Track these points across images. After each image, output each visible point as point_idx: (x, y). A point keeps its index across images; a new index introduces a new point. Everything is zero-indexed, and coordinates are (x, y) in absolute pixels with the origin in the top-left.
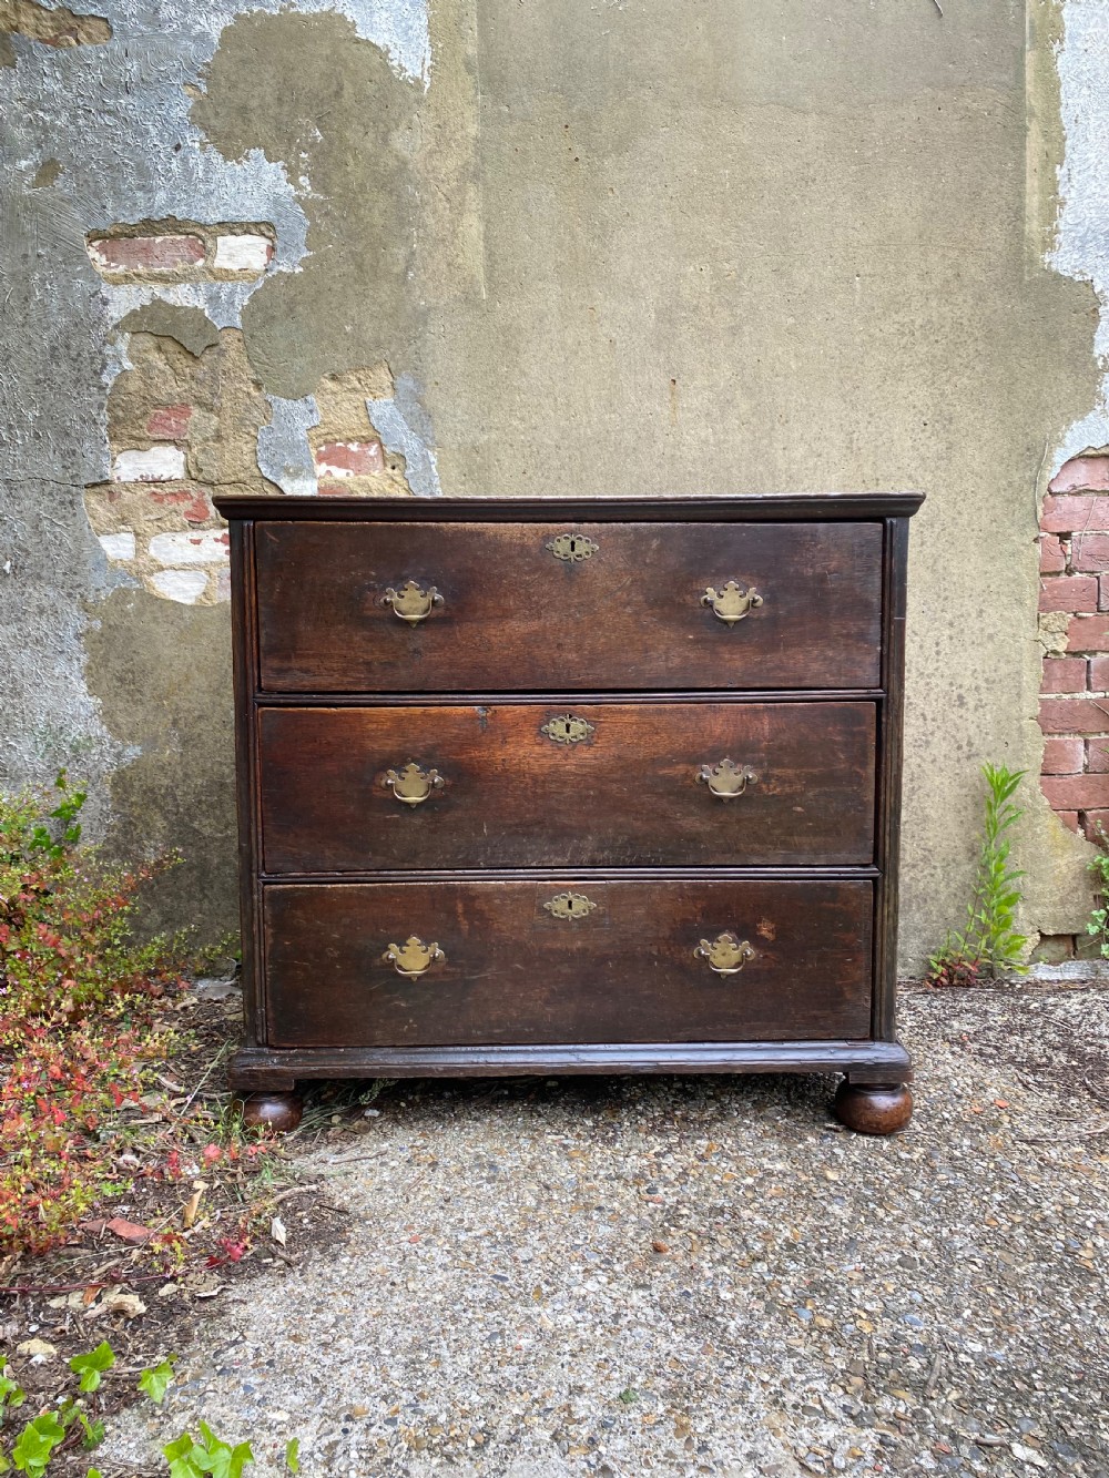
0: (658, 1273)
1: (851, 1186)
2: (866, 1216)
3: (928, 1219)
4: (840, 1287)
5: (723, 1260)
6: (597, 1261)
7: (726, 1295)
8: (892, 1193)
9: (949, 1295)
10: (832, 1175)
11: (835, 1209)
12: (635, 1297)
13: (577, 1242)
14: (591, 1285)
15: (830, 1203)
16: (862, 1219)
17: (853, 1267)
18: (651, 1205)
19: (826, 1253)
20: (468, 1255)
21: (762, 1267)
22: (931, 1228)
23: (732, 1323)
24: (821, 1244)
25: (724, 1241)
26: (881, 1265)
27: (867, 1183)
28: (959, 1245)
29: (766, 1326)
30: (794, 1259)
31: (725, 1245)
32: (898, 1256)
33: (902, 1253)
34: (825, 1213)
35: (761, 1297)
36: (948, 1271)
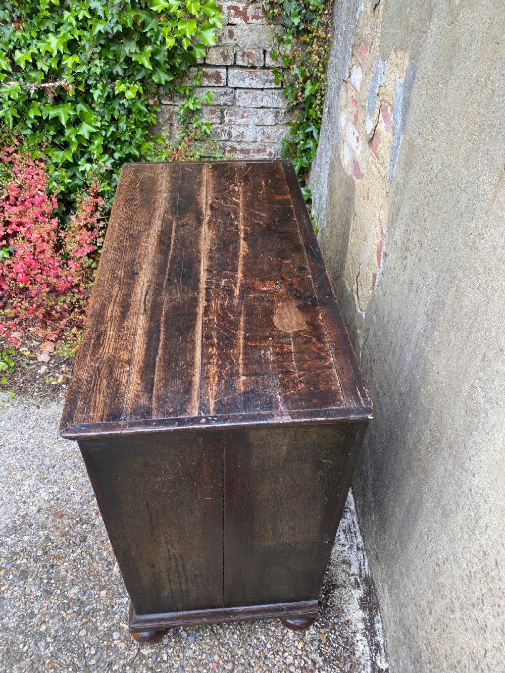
0: (46, 516)
1: (94, 601)
2: (68, 604)
3: (60, 633)
4: (23, 582)
5: (48, 539)
6: (59, 496)
7: (26, 538)
8: (84, 620)
9: (8, 628)
10: (103, 593)
11: (76, 590)
12: (34, 508)
13: (72, 489)
14: (43, 495)
15: (80, 588)
16: (65, 601)
17: (33, 590)
18: (94, 514)
19: (45, 581)
20: (71, 456)
21: (40, 553)
22: (53, 632)
23: (10, 539)
24: (51, 579)
25: (61, 540)
26: (32, 603)
27: (95, 610)
28: (39, 644)
29: (4, 550)
30: (44, 566)
31: (58, 540)
32: (36, 612)
33: (38, 614)
34: (73, 585)
35: (22, 551)
36: (22, 632)
